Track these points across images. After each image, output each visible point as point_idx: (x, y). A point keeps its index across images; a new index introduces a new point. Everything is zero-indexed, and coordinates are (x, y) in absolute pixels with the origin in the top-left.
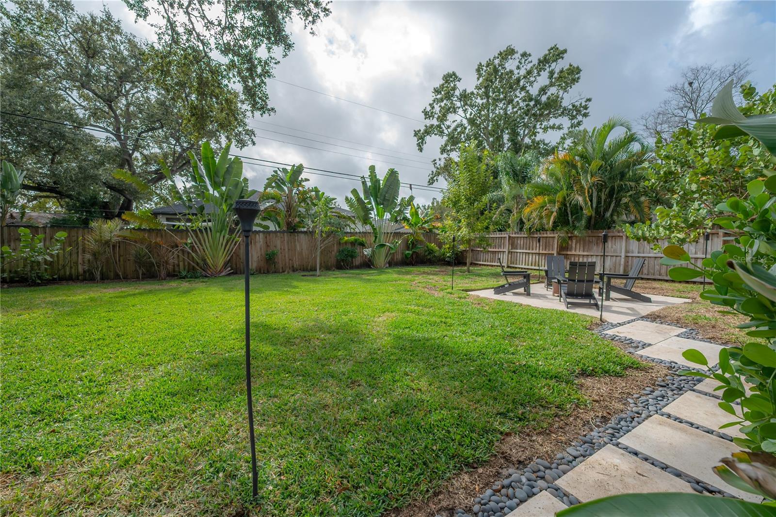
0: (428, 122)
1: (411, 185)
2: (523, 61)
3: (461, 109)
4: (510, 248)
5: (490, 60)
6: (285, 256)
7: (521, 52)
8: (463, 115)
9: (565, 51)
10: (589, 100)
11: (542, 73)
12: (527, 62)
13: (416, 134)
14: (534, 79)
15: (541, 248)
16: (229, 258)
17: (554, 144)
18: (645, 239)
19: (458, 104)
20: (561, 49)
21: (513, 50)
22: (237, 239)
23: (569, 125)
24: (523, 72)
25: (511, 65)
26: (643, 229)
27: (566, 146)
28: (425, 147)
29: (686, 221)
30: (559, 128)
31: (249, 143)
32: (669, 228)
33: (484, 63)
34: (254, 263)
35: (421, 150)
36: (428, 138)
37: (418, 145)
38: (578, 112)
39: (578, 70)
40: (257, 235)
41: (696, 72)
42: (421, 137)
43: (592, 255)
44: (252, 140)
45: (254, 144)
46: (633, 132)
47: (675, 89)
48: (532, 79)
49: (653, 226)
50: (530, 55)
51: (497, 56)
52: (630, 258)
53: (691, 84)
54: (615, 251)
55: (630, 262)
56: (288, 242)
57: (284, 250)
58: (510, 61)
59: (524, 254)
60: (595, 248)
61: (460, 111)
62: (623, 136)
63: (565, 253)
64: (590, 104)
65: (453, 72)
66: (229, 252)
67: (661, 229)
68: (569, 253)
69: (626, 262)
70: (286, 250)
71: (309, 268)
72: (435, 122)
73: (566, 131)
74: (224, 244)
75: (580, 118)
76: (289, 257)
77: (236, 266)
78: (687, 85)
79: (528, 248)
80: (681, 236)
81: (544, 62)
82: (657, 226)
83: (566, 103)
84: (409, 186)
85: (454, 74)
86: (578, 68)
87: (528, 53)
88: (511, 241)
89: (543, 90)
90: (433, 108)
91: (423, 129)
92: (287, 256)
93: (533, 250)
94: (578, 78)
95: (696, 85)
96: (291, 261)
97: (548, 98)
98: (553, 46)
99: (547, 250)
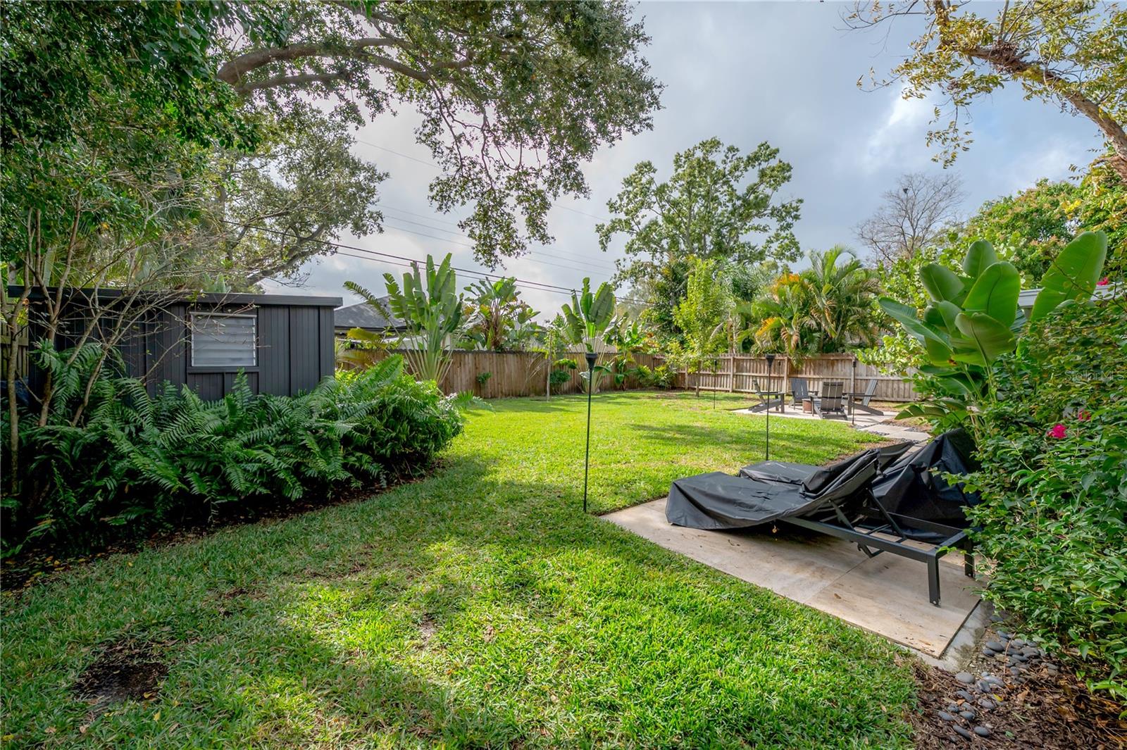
0: (613, 216)
2: (730, 155)
3: (656, 205)
4: (735, 371)
5: (689, 150)
7: (727, 145)
8: (659, 212)
9: (778, 151)
10: (801, 201)
11: (750, 168)
12: (734, 157)
13: (599, 228)
14: (740, 174)
17: (760, 248)
18: (874, 363)
19: (654, 199)
20: (773, 147)
21: (719, 143)
23: (779, 227)
24: (729, 167)
25: (715, 157)
26: (872, 355)
27: (772, 250)
28: (609, 245)
29: (907, 348)
30: (765, 230)
31: (373, 229)
32: (894, 354)
33: (682, 153)
34: (463, 386)
35: (604, 248)
36: (613, 235)
37: (601, 242)
38: (788, 213)
39: (789, 168)
40: (466, 356)
41: (910, 178)
42: (605, 235)
44: (379, 226)
46: (857, 259)
47: (891, 195)
48: (738, 174)
49: (881, 351)
50: (737, 150)
51: (698, 145)
52: (860, 381)
53: (905, 190)
54: (845, 374)
58: (715, 154)
59: (751, 378)
60: (825, 371)
61: (656, 207)
62: (848, 262)
63: (796, 376)
64: (801, 206)
65: (648, 162)
67: (887, 355)
68: (799, 376)
72: (622, 216)
73: (772, 233)
75: (789, 220)
78: (901, 192)
79: (755, 372)
80: (904, 360)
81: (753, 160)
82: (884, 352)
83: (775, 201)
85: (650, 164)
86: (788, 165)
87: (735, 148)
88: (736, 363)
89: (752, 189)
90: (622, 200)
91: (608, 224)
93: (760, 373)
94: (790, 177)
95: (910, 193)
97: (757, 198)
98: (764, 144)
99: (777, 372)
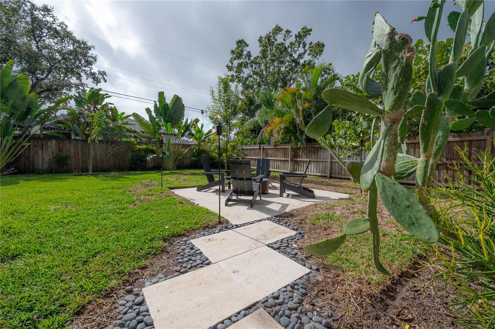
0: (230, 73)
1: (202, 111)
2: (287, 35)
4: (264, 157)
5: (267, 34)
6: (78, 159)
7: (285, 29)
8: (251, 70)
9: (311, 30)
12: (289, 36)
14: (297, 49)
15: (282, 156)
16: (13, 159)
20: (309, 28)
21: (280, 28)
22: (24, 144)
24: (287, 43)
25: (280, 38)
26: (329, 139)
31: (102, 80)
32: (345, 138)
33: (263, 36)
34: (45, 164)
39: (323, 45)
40: (49, 142)
43: (314, 161)
44: (104, 78)
45: (106, 81)
46: (336, 73)
48: (296, 49)
50: (291, 32)
51: (271, 31)
52: (334, 163)
54: (325, 158)
55: (334, 166)
56: (82, 148)
57: (78, 154)
58: (279, 35)
59: (276, 161)
60: (313, 156)
61: (249, 66)
63: (295, 159)
65: (242, 40)
66: (14, 155)
68: (298, 159)
69: (331, 166)
70: (80, 154)
71: (99, 169)
74: (7, 147)
76: (82, 160)
77: (25, 167)
79: (274, 157)
81: (299, 37)
84: (201, 111)
85: (243, 41)
86: (322, 43)
87: (290, 31)
88: (264, 151)
89: (301, 56)
90: (232, 63)
92: (80, 159)
93: (277, 157)
94: (323, 50)
96: (84, 164)
97: (305, 62)
98: (304, 27)
99: (285, 158)
